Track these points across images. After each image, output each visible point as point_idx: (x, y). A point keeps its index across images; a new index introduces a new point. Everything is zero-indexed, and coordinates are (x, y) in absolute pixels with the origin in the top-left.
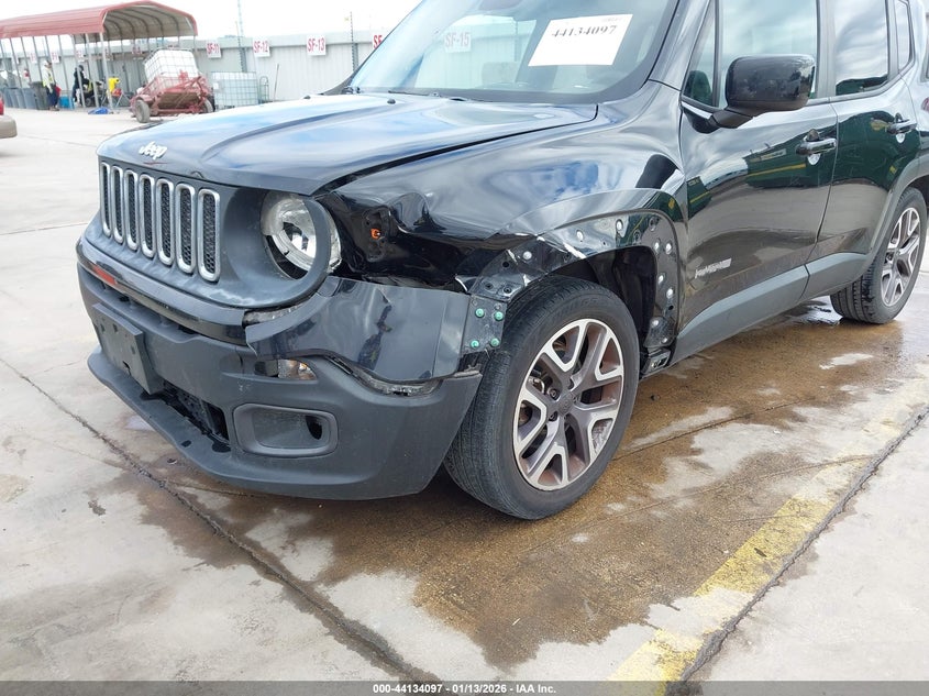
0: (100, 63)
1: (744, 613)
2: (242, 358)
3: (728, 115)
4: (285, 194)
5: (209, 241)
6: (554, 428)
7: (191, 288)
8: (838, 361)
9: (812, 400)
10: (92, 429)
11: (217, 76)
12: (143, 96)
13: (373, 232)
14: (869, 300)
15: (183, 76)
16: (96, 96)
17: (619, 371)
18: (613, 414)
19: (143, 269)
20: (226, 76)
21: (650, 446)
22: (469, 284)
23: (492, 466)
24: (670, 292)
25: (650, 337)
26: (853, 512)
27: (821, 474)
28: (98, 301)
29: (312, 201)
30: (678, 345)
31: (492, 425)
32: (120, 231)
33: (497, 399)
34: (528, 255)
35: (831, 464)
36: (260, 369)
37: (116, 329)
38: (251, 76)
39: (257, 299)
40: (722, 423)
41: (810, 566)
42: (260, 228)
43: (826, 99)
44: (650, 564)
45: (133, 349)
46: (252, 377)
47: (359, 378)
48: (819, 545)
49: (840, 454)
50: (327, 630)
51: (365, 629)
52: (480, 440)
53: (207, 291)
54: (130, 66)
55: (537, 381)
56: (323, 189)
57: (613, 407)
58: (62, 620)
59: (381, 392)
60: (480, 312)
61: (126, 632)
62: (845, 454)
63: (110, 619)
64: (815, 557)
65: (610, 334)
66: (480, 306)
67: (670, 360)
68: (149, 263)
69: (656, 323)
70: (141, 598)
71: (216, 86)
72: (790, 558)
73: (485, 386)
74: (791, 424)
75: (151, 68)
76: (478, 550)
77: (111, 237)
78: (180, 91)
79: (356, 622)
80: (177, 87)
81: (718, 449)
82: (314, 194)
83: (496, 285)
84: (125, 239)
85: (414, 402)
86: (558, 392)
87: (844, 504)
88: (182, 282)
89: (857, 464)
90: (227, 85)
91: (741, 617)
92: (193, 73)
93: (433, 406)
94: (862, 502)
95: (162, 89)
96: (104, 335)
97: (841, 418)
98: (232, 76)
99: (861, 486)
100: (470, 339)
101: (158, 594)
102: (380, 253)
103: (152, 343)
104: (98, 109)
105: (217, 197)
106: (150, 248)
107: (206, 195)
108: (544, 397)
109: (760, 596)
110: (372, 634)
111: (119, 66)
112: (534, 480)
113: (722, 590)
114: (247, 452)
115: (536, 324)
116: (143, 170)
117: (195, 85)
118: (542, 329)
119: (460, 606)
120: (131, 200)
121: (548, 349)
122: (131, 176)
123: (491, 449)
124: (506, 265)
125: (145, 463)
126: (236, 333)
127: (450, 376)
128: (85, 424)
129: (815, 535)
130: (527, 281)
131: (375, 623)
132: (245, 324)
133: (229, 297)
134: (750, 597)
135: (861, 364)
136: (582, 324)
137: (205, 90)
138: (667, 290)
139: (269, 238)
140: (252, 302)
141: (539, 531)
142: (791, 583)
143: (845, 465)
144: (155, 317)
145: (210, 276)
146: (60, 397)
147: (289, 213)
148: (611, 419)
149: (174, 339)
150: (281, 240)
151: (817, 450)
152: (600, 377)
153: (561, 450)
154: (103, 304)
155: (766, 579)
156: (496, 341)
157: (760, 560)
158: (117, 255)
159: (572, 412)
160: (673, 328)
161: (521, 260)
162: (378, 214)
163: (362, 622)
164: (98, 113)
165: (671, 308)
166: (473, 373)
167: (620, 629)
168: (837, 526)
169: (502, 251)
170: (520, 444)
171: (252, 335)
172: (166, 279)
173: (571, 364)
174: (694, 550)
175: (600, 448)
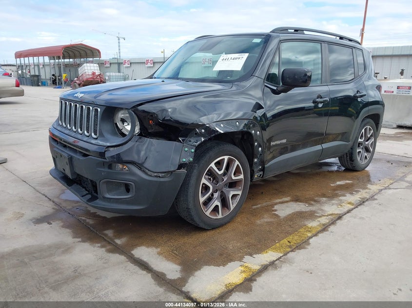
0: (60, 68)
1: (278, 259)
2: (104, 163)
3: (282, 88)
4: (122, 109)
5: (95, 125)
6: (216, 195)
7: (88, 141)
8: (338, 183)
9: (324, 196)
10: (48, 198)
11: (108, 74)
12: (77, 81)
13: (150, 122)
14: (353, 161)
15: (94, 74)
16: (57, 81)
17: (242, 177)
18: (240, 193)
19: (72, 135)
20: (111, 74)
21: (257, 208)
22: (183, 140)
23: (191, 206)
24: (260, 149)
25: (254, 166)
26: (328, 231)
27: (319, 219)
28: (55, 147)
29: (130, 111)
30: (265, 169)
31: (191, 190)
32: (65, 124)
33: (193, 181)
34: (203, 131)
35: (324, 216)
36: (110, 166)
37: (61, 157)
38: (122, 74)
39: (110, 143)
40: (287, 202)
41: (306, 246)
42: (113, 120)
43: (326, 84)
44: (248, 244)
45: (67, 163)
46: (107, 170)
47: (144, 171)
48: (311, 241)
49: (328, 213)
50: (128, 260)
51: (141, 260)
52: (187, 196)
53: (94, 141)
54: (72, 69)
55: (210, 177)
56: (134, 107)
57: (240, 190)
58: (35, 255)
59: (151, 176)
60: (186, 149)
61: (57, 259)
62: (331, 213)
63: (51, 255)
64: (309, 244)
65: (237, 163)
66: (186, 147)
67: (263, 175)
68: (75, 133)
69: (256, 160)
70: (63, 249)
71: (107, 78)
72: (300, 244)
73: (188, 176)
74: (312, 202)
75: (81, 70)
76: (186, 238)
77: (62, 126)
78: (92, 79)
79: (139, 258)
80: (91, 78)
81: (283, 210)
82: (131, 108)
83: (192, 141)
84: (67, 126)
85: (162, 180)
86: (218, 182)
87: (325, 228)
88: (85, 139)
89: (334, 216)
90: (111, 77)
91: (276, 260)
92: (98, 72)
93: (169, 181)
94: (332, 228)
95: (85, 79)
96: (57, 159)
97: (333, 202)
98: (114, 74)
99: (333, 223)
100: (183, 158)
101: (69, 248)
102: (153, 129)
103: (74, 160)
104: (58, 86)
105: (99, 110)
106: (75, 129)
107: (96, 109)
108: (212, 183)
109: (285, 254)
110: (144, 262)
111: (68, 69)
112: (208, 213)
113: (272, 252)
114: (104, 198)
115: (208, 156)
116: (76, 102)
117: (98, 77)
118: (210, 158)
119: (177, 255)
120: (70, 112)
121: (213, 165)
122: (71, 104)
123: (191, 199)
124: (196, 134)
125: (67, 209)
126: (102, 155)
127: (174, 171)
128: (46, 196)
129: (311, 237)
130: (203, 140)
131: (145, 258)
132: (105, 151)
133: (101, 143)
134: (282, 255)
135: (347, 184)
136: (226, 158)
137: (102, 79)
138: (259, 148)
139: (116, 124)
140: (108, 144)
141: (210, 233)
142: (297, 251)
143: (329, 217)
144: (75, 151)
145: (95, 137)
146: (37, 188)
147: (123, 115)
148: (239, 195)
149: (81, 158)
150: (120, 125)
151: (320, 212)
152: (234, 178)
153: (219, 204)
154: (57, 148)
155: (289, 250)
156: (191, 159)
157: (289, 244)
158: (63, 131)
159: (224, 191)
160: (263, 163)
161: (201, 133)
162: (152, 116)
163: (141, 258)
164: (58, 88)
165: (261, 155)
166: (183, 171)
167: (232, 262)
168: (320, 235)
169: (194, 129)
170: (202, 200)
171: (108, 155)
172: (80, 138)
173: (222, 172)
174: (265, 240)
175: (235, 205)
